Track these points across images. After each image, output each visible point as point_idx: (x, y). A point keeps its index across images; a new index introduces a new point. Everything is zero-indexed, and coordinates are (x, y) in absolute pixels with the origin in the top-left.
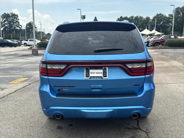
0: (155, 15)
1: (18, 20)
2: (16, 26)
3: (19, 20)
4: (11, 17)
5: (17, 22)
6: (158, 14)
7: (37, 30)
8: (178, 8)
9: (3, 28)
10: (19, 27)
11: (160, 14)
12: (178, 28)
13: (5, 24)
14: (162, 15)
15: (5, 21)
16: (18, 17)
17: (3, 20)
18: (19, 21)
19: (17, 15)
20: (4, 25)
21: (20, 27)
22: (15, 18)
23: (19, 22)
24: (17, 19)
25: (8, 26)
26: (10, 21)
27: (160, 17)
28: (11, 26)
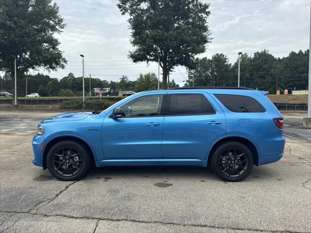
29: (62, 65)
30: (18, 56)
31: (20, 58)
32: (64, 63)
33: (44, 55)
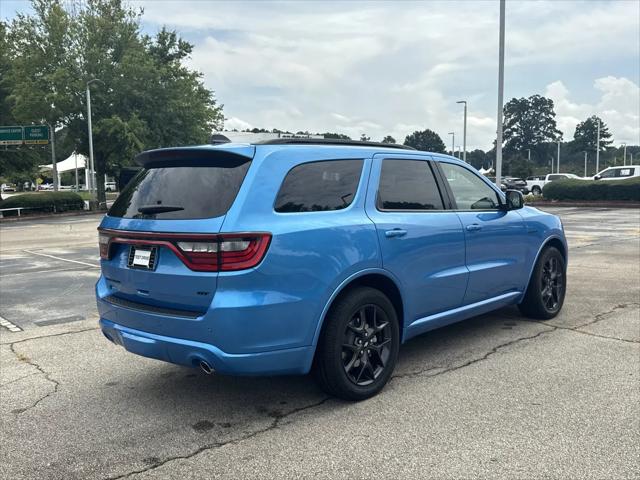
1: (551, 116)
2: (545, 133)
3: (554, 115)
4: (531, 108)
5: (549, 121)
7: (611, 142)
9: (506, 142)
10: (554, 137)
13: (514, 130)
15: (513, 122)
16: (551, 106)
17: (509, 119)
18: (554, 119)
19: (550, 102)
20: (511, 133)
21: (557, 135)
22: (542, 110)
23: (554, 123)
24: (548, 113)
25: (522, 136)
26: (529, 122)
28: (529, 135)
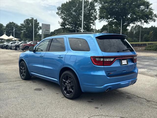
0: (8, 23)
6: (10, 22)
8: (28, 20)
11: (13, 23)
12: (29, 36)
14: (15, 24)
27: (13, 25)
29: (154, 19)
30: (124, 17)
31: (125, 18)
32: (155, 18)
33: (137, 14)
